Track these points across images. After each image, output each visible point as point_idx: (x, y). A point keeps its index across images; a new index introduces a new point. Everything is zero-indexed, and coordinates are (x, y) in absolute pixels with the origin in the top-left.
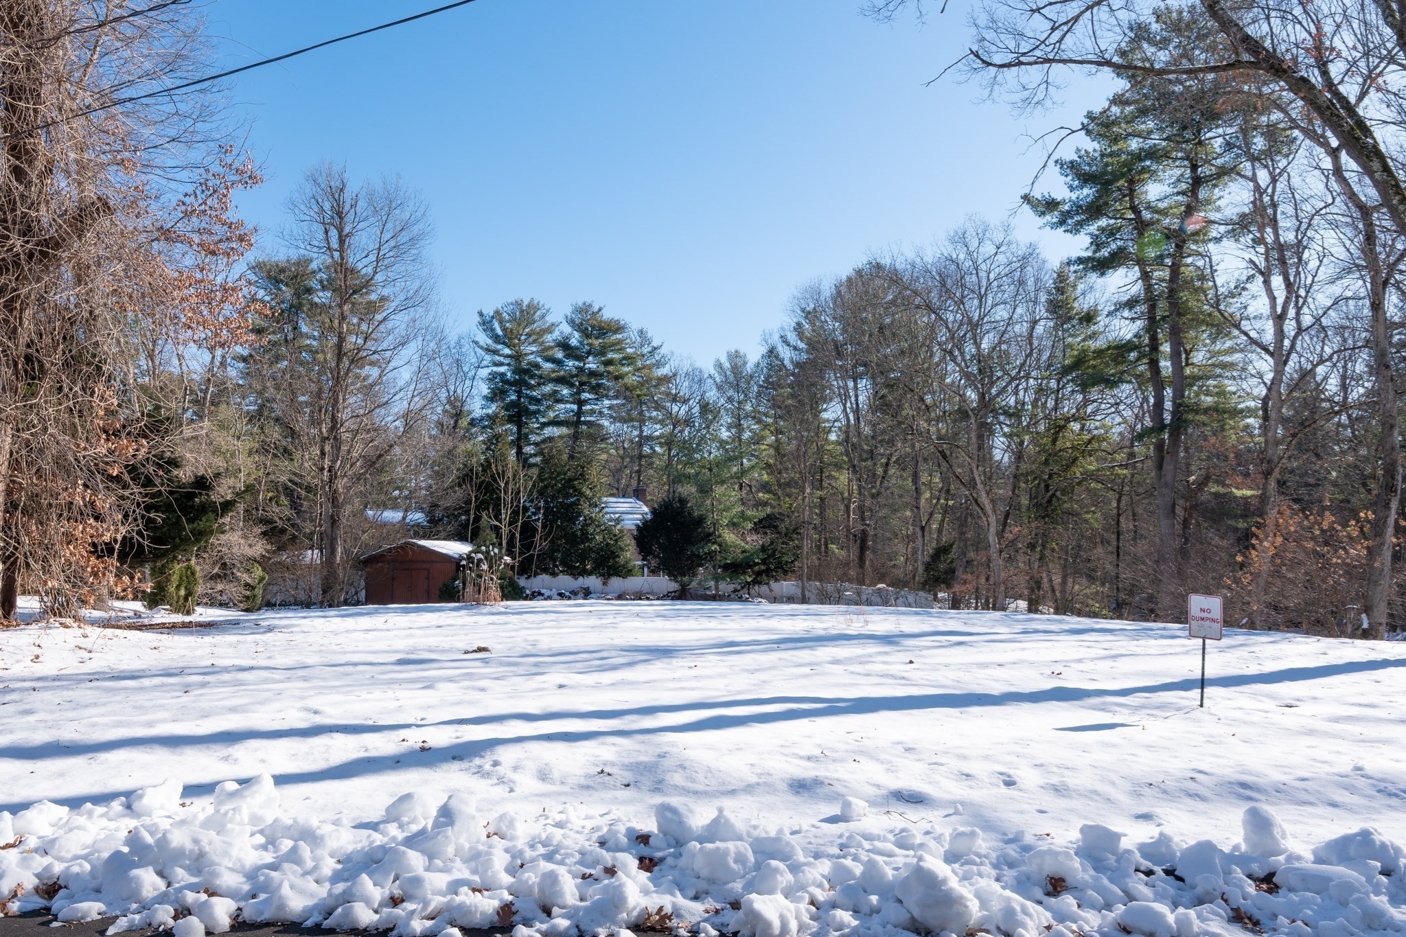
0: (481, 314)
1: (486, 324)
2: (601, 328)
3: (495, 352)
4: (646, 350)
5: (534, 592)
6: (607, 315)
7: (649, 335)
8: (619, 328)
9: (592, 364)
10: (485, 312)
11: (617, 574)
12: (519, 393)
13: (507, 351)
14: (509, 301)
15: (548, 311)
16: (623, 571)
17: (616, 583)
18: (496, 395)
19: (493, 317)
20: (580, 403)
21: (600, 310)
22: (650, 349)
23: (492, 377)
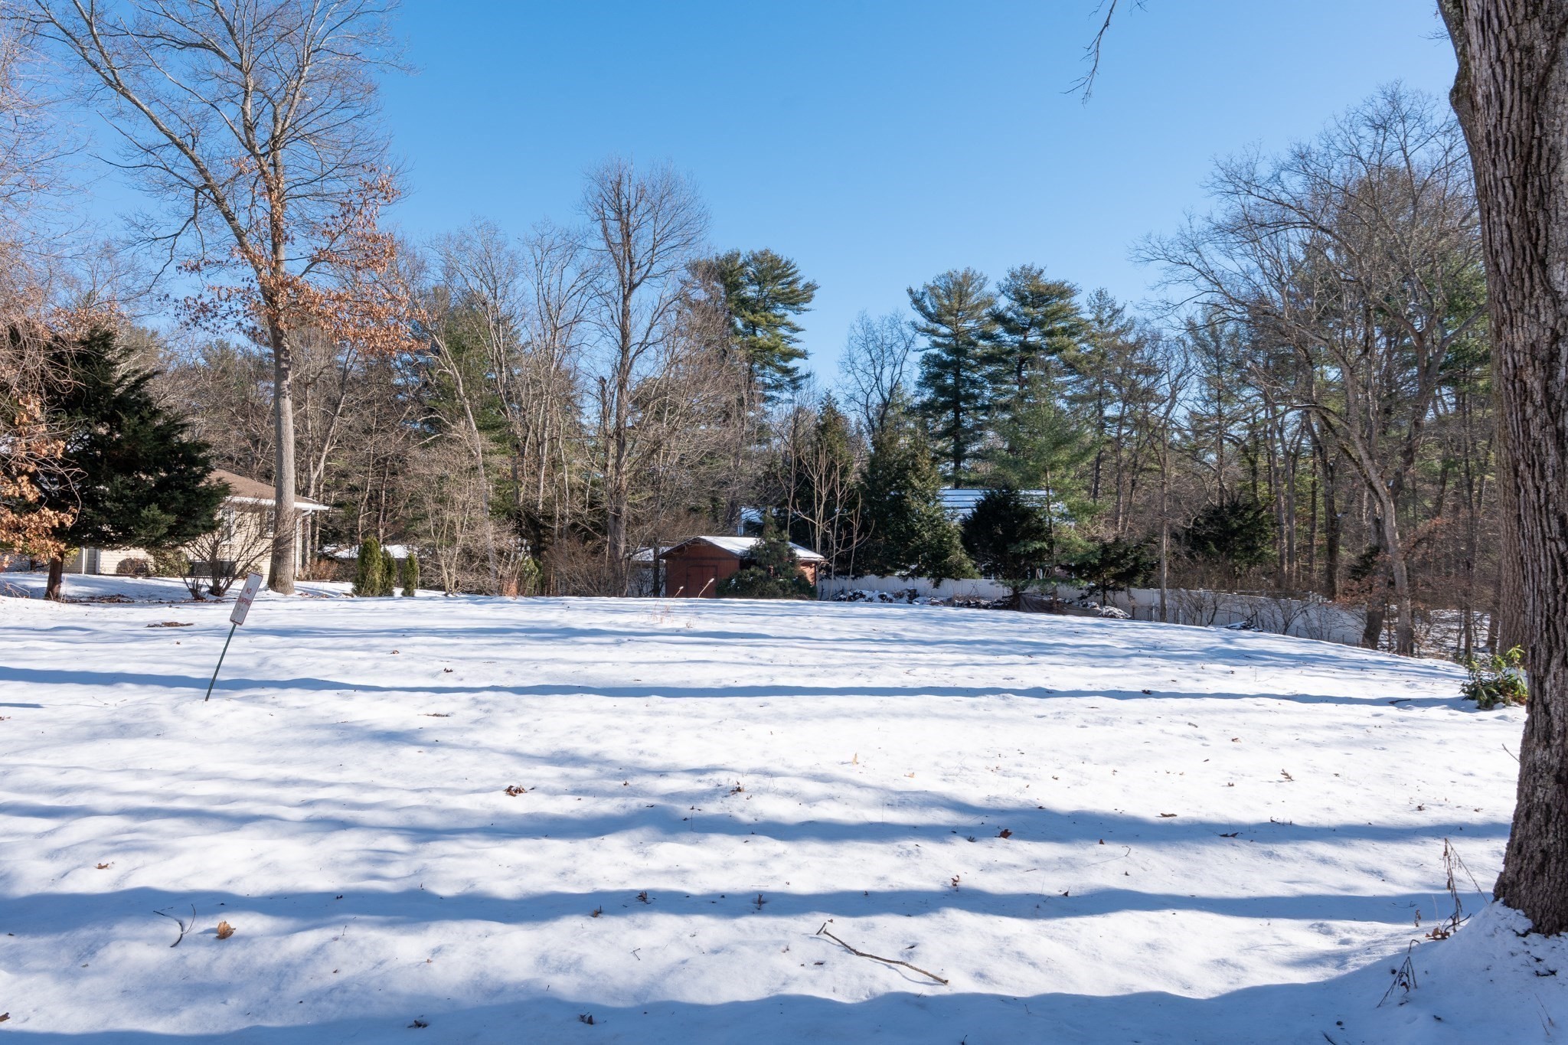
0: (910, 292)
1: (918, 303)
2: (1041, 295)
3: (933, 332)
4: (1105, 316)
5: (855, 594)
6: (1050, 277)
7: (1110, 296)
8: (1063, 292)
9: (1034, 337)
10: (914, 290)
11: (949, 575)
12: (957, 375)
13: (944, 330)
14: (940, 274)
15: (985, 279)
16: (956, 572)
17: (949, 586)
18: (929, 380)
19: (923, 294)
20: (1022, 382)
21: (1041, 272)
22: (1110, 313)
23: (928, 360)
